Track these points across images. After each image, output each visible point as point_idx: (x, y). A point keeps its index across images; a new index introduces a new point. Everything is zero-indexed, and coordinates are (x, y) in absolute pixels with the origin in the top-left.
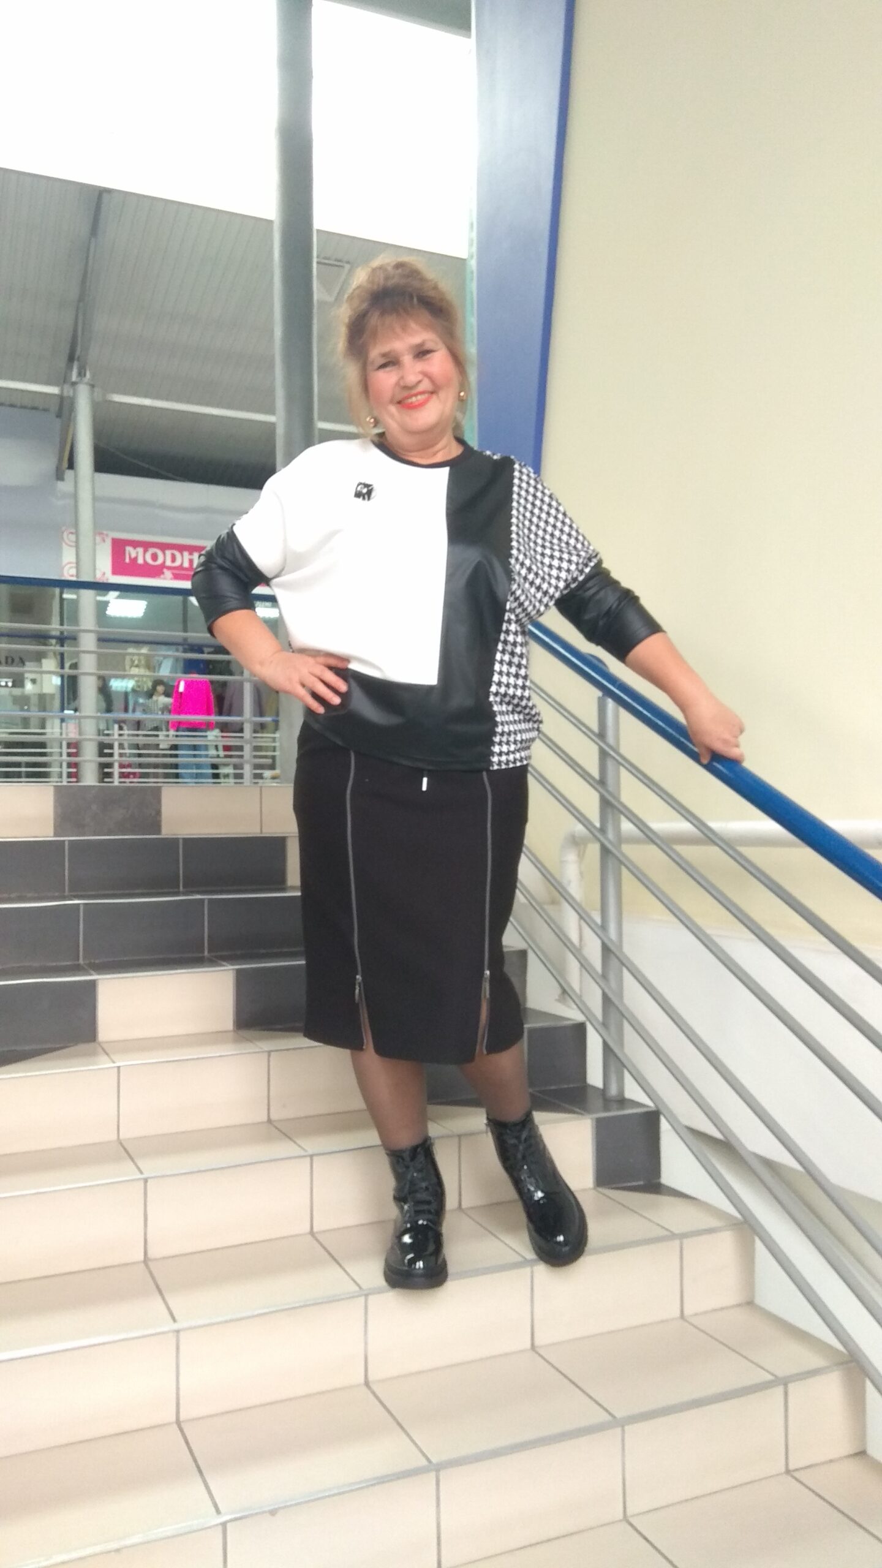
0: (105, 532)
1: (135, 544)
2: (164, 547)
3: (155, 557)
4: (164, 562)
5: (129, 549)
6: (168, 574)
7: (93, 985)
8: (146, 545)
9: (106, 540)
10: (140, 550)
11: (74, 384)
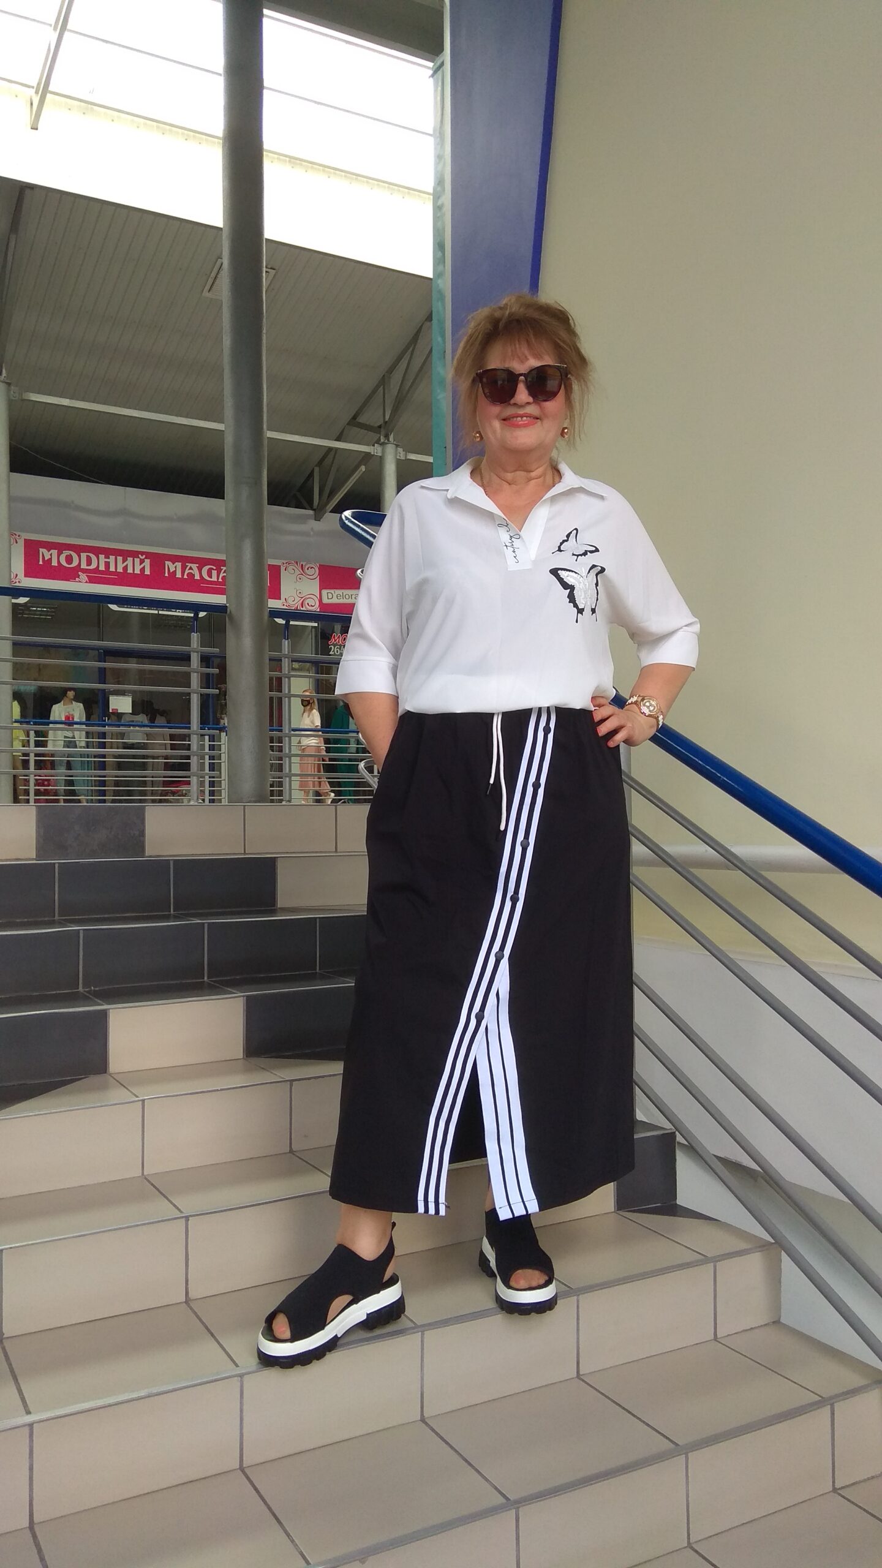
0: (18, 533)
1: (49, 546)
2: (79, 549)
3: (69, 559)
4: (80, 564)
5: (41, 550)
6: (83, 577)
7: (101, 1015)
8: (60, 547)
9: (18, 540)
10: (54, 552)
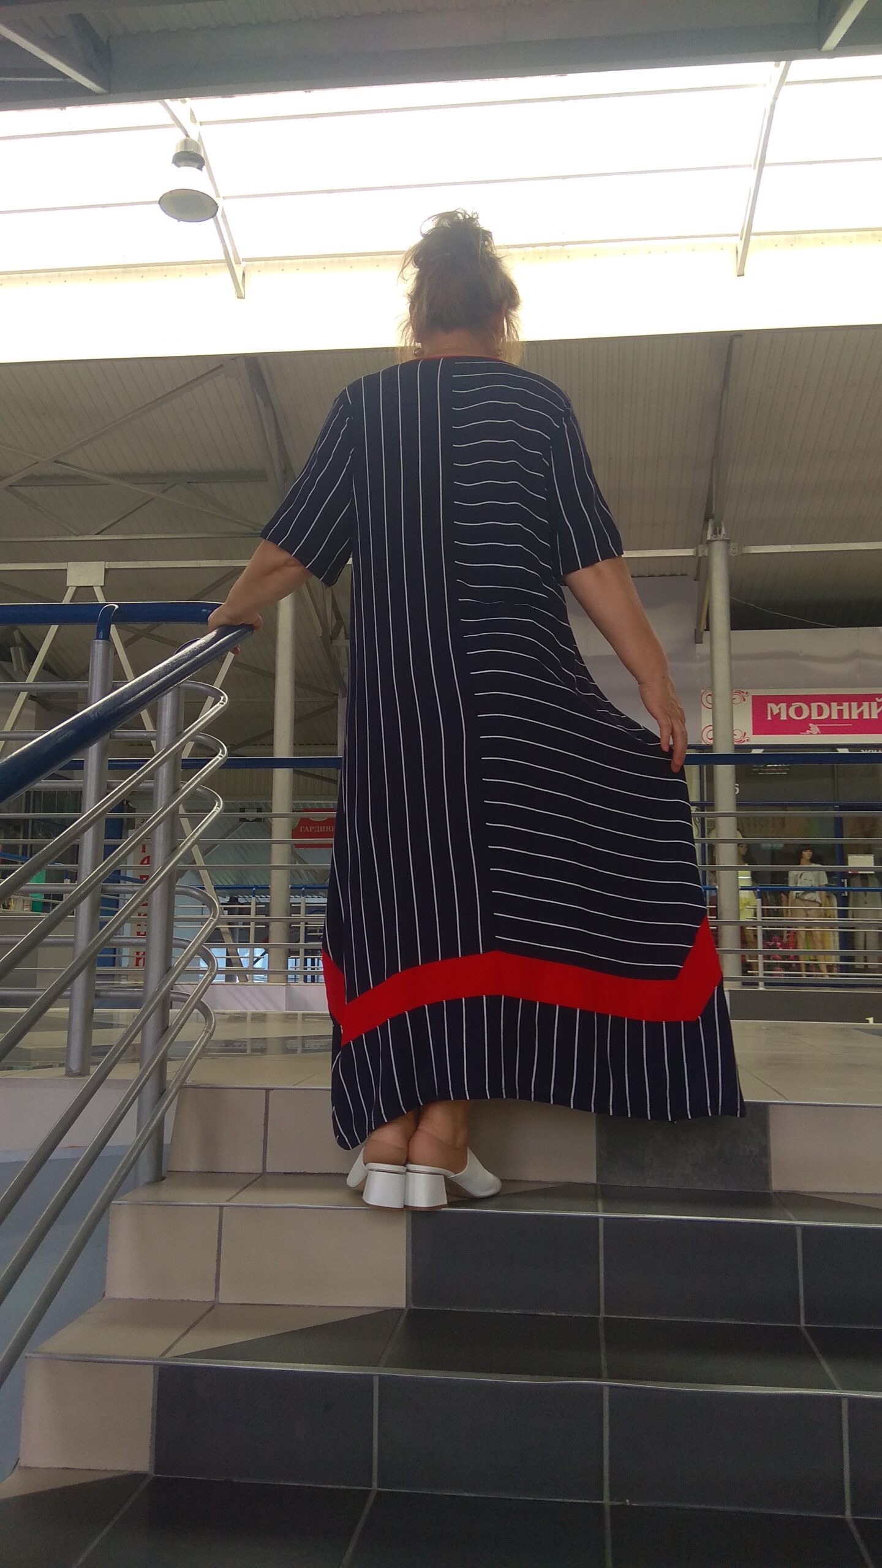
1: (777, 700)
2: (808, 700)
3: (799, 711)
4: (810, 715)
5: (769, 705)
8: (789, 700)
9: (746, 699)
10: (783, 706)
11: (709, 542)
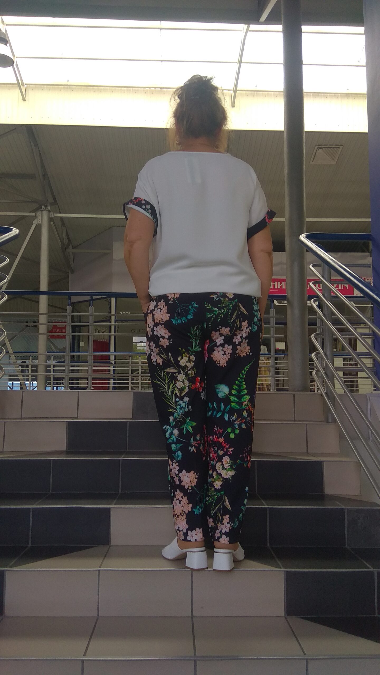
7: (108, 510)
